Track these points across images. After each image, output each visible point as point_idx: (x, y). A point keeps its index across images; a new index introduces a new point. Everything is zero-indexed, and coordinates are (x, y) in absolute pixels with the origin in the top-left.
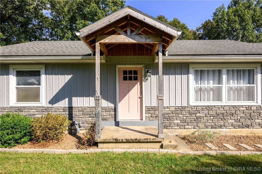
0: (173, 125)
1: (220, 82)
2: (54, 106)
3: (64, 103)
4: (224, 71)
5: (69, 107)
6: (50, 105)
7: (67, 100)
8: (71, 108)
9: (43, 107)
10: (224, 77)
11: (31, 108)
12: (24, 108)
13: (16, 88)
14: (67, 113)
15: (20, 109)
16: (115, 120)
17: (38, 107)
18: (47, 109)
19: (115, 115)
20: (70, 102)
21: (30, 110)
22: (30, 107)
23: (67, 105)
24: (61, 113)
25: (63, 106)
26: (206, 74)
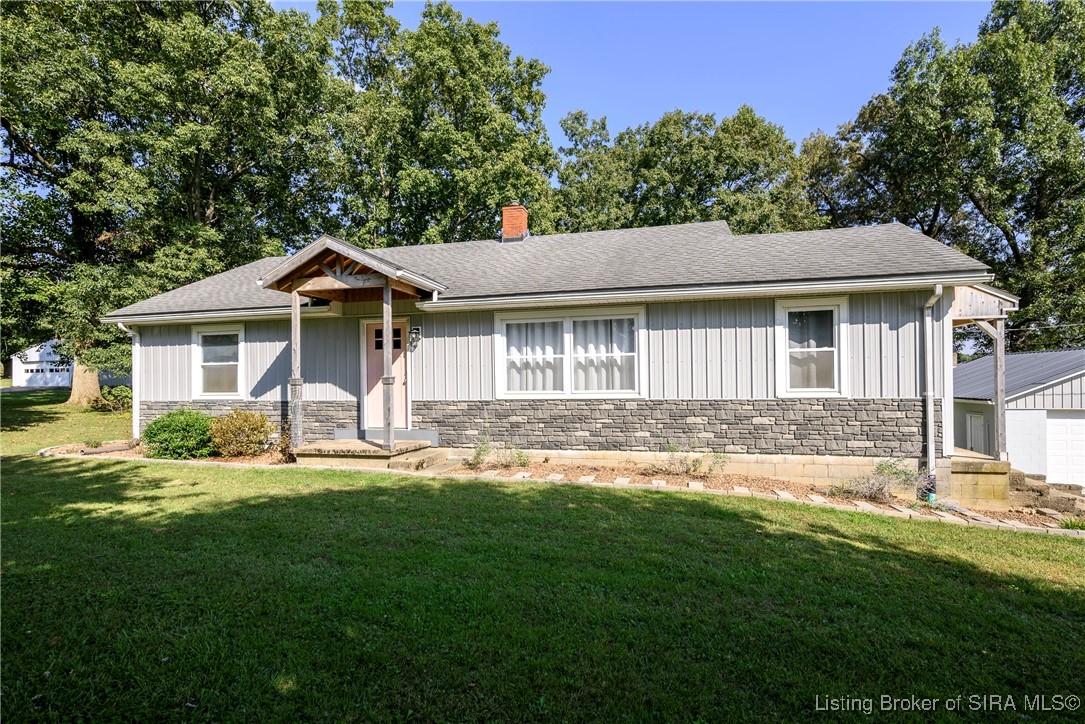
0: (465, 441)
1: (559, 347)
2: (259, 399)
3: (274, 395)
4: (568, 325)
5: (282, 402)
6: (253, 399)
7: (279, 388)
8: (285, 404)
9: (241, 401)
10: (568, 338)
11: (223, 403)
12: (214, 402)
13: (203, 366)
14: (279, 412)
15: (207, 405)
16: (359, 428)
17: (234, 402)
18: (248, 405)
19: (359, 417)
20: (284, 393)
21: (222, 407)
22: (222, 401)
23: (279, 399)
24: (269, 413)
25: (272, 400)
26: (538, 331)
